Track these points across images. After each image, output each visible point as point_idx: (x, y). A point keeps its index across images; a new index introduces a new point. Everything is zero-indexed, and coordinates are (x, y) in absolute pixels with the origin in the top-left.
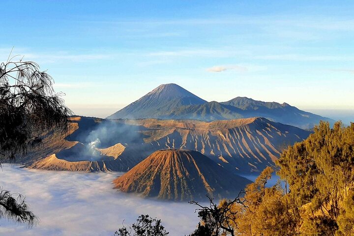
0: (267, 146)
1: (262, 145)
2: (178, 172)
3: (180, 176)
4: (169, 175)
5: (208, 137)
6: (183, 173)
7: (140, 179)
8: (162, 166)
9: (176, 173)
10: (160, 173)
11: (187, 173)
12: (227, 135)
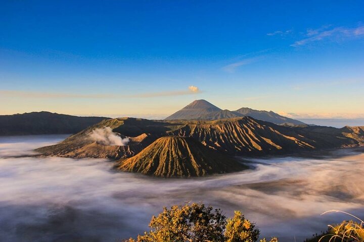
0: (250, 135)
1: (247, 134)
2: (174, 153)
3: (175, 155)
4: (166, 155)
5: (210, 129)
6: (177, 154)
7: (145, 158)
8: (162, 148)
9: (172, 154)
10: (160, 154)
11: (180, 154)
12: (223, 128)
